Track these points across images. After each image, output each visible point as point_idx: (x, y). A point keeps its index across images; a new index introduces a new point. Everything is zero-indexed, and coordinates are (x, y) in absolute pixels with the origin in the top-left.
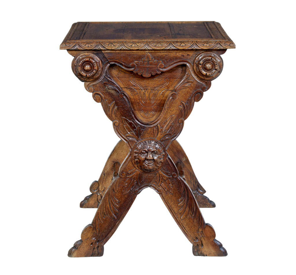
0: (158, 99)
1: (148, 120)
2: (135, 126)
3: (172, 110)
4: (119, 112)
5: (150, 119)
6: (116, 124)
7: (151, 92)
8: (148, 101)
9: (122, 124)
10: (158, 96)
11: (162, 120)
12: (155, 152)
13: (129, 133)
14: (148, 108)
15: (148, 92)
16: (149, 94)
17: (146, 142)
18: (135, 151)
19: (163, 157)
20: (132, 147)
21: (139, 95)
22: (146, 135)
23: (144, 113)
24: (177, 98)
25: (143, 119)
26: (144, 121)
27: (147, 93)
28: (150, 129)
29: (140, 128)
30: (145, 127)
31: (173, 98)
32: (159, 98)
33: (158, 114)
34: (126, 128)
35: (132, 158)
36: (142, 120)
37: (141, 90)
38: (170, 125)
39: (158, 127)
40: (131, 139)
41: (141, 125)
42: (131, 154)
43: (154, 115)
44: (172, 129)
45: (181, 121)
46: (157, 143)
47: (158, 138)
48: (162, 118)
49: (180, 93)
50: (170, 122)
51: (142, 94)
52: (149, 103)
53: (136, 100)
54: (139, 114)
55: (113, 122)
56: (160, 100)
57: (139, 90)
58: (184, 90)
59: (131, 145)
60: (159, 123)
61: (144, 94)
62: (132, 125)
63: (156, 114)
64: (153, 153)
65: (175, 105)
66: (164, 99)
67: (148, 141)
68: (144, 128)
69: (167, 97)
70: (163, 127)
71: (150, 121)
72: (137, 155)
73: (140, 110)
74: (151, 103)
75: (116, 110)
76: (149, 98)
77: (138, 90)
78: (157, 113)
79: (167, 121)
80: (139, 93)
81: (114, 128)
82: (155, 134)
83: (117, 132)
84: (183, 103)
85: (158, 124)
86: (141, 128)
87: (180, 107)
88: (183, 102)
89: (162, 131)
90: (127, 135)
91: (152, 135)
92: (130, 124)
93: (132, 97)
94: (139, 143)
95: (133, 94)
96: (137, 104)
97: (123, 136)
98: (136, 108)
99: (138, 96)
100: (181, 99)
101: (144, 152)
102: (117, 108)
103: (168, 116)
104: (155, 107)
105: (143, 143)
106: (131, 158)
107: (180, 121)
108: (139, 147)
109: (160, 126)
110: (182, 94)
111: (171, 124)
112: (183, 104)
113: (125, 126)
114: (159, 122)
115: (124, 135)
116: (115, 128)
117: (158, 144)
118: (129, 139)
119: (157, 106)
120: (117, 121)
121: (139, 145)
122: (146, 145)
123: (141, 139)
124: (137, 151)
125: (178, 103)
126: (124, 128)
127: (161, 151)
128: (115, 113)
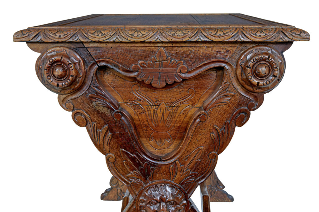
0: (177, 120)
1: (161, 152)
2: (141, 162)
3: (199, 139)
4: (115, 142)
5: (164, 151)
6: (110, 159)
7: (166, 109)
8: (161, 124)
9: (120, 159)
10: (177, 115)
11: (183, 154)
12: (172, 202)
13: (131, 172)
14: (161, 134)
15: (161, 109)
16: (163, 112)
17: (157, 186)
18: (141, 198)
19: (185, 208)
20: (137, 193)
21: (147, 114)
22: (158, 175)
23: (156, 141)
24: (208, 121)
25: (153, 151)
26: (156, 152)
27: (159, 110)
28: (163, 167)
29: (148, 165)
30: (157, 164)
31: (201, 121)
32: (178, 119)
33: (176, 143)
34: (126, 166)
35: (137, 208)
36: (152, 152)
37: (150, 107)
38: (195, 161)
39: (176, 164)
40: (133, 180)
41: (150, 161)
42: (135, 203)
43: (170, 145)
44: (198, 167)
45: (213, 156)
46: (174, 187)
47: (176, 180)
48: (183, 151)
49: (212, 112)
50: (195, 156)
51: (152, 112)
52: (163, 126)
53: (143, 122)
54: (147, 142)
55: (106, 155)
56: (181, 122)
57: (147, 106)
58: (220, 109)
59: (135, 190)
60: (179, 159)
61: (155, 112)
62: (136, 160)
63: (175, 144)
64: (168, 203)
65: (204, 131)
66: (186, 120)
67: (161, 185)
68: (154, 165)
69: (191, 118)
70: (183, 164)
71: (164, 153)
72: (144, 204)
73: (149, 137)
74: (166, 127)
75: (110, 138)
76: (163, 119)
77: (145, 107)
78: (175, 141)
79: (190, 156)
80: (146, 110)
81: (108, 164)
82: (171, 174)
83: (113, 171)
84: (217, 128)
85: (176, 160)
86: (149, 165)
87: (212, 134)
88: (217, 126)
89: (183, 171)
90: (129, 175)
91: (167, 176)
92: (133, 159)
93: (136, 117)
94: (147, 187)
95: (138, 113)
96: (145, 128)
97: (123, 178)
98: (142, 134)
99: (146, 115)
100: (213, 122)
101: (154, 202)
102: (112, 135)
103: (193, 149)
104: (173, 132)
105: (154, 187)
106: (135, 208)
107: (212, 156)
108: (147, 194)
109: (180, 162)
110: (216, 115)
111: (198, 159)
112: (217, 130)
113: (124, 161)
114: (178, 156)
115: (124, 175)
116: (110, 165)
117: (177, 189)
118: (131, 181)
119: (176, 131)
120: (113, 155)
121: (147, 190)
122: (157, 191)
123: (150, 182)
124: (144, 199)
125: (209, 128)
126: (124, 165)
127: (181, 199)
128: (109, 143)
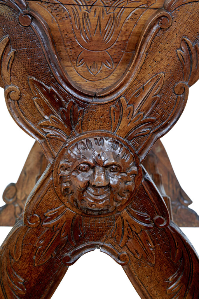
0: (121, 30)
1: (95, 85)
2: (63, 100)
3: (159, 59)
4: (20, 65)
5: (101, 83)
6: (11, 95)
7: (103, 12)
8: (95, 37)
9: (28, 95)
10: (122, 22)
11: (132, 85)
12: (114, 167)
13: (46, 117)
14: (95, 53)
15: (95, 12)
16: (99, 17)
17: (90, 141)
18: (62, 163)
19: (134, 179)
20: (55, 154)
21: (73, 20)
22: (90, 122)
23: (87, 66)
24: (172, 28)
25: (83, 83)
26: (87, 86)
27: (93, 13)
28: (99, 108)
29: (74, 104)
30: (88, 103)
31: (161, 28)
32: (123, 29)
33: (120, 69)
34: (38, 106)
35: (55, 179)
36: (81, 85)
37: (77, 7)
38: (151, 97)
39: (120, 102)
40: (51, 132)
41: (78, 99)
42: (52, 171)
43: (111, 72)
44: (157, 109)
45: (181, 89)
46: (117, 143)
47: (120, 131)
48: (131, 80)
49: (180, 14)
50: (152, 89)
51: (81, 17)
52: (98, 41)
53: (66, 33)
54: (72, 68)
55: (5, 89)
56: (128, 34)
57: (73, 6)
58: (191, 8)
59: (52, 149)
60: (125, 93)
61: (86, 16)
62: (55, 97)
63: (118, 71)
64: (108, 170)
65: (166, 46)
66: (135, 30)
67: (96, 139)
68: (84, 104)
69: (144, 26)
70: (132, 102)
71: (101, 86)
72: (67, 172)
73: (75, 59)
74: (103, 42)
75: (13, 58)
76: (98, 28)
77: (69, 7)
78: (118, 67)
79: (143, 89)
80: (72, 14)
81: (8, 104)
82: (113, 120)
83: (15, 116)
84: (188, 40)
85: (121, 96)
86: (77, 105)
87: (179, 51)
88: (188, 38)
89: (131, 114)
90: (42, 122)
91: (105, 124)
92: (50, 95)
93: (55, 25)
94: (72, 143)
95: (58, 18)
96: (69, 44)
97: (33, 126)
98: (63, 54)
99: (71, 21)
100: (182, 31)
101: (84, 167)
102: (15, 53)
103: (148, 76)
104: (114, 51)
105: (83, 143)
106: (53, 181)
107: (179, 88)
108: (72, 155)
109: (127, 100)
110: (186, 18)
111: (156, 95)
112: (188, 45)
113: (35, 99)
114: (123, 89)
115: (34, 123)
116: (11, 105)
117: (121, 146)
118: (46, 133)
119: (119, 50)
120: (17, 88)
121: (73, 148)
122: (90, 149)
123: (78, 134)
124: (66, 163)
125: (174, 41)
126: (35, 105)
127: (129, 163)
128: (10, 66)
